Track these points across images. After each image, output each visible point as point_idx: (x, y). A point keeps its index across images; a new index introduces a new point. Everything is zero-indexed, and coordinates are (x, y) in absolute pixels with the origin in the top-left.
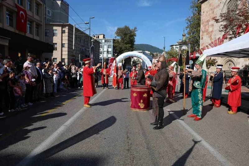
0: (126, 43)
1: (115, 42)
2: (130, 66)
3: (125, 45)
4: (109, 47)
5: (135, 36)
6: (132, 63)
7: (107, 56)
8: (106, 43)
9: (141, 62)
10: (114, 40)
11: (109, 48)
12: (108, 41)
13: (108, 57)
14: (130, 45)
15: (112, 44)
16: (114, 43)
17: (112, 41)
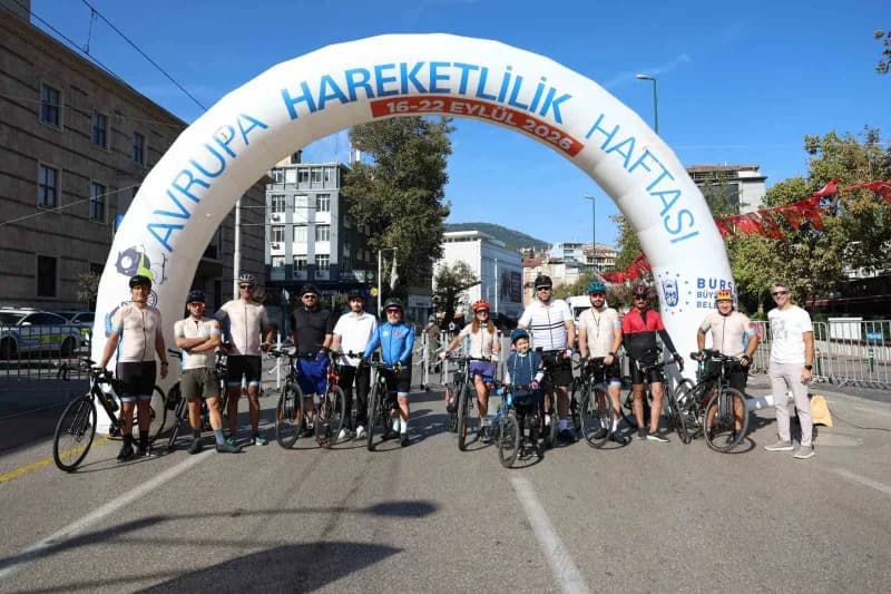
0: (403, 184)
1: (347, 177)
2: (427, 299)
3: (398, 193)
4: (318, 202)
5: (448, 152)
6: (434, 284)
7: (311, 247)
8: (304, 187)
9: (474, 278)
10: (342, 170)
11: (318, 209)
12: (313, 174)
13: (317, 256)
14: (423, 192)
15: (332, 188)
16: (342, 183)
17: (333, 175)
